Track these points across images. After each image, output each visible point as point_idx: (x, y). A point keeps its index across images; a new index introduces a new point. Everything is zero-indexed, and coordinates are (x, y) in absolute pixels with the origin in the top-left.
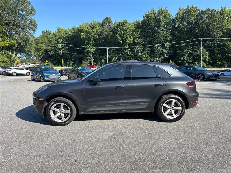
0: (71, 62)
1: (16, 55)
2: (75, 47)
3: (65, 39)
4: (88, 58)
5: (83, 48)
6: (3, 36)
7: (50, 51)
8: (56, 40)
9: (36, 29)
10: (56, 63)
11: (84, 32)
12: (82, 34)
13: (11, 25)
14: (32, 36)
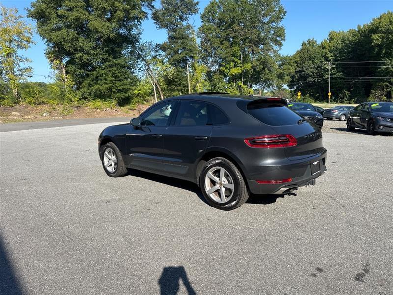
0: (347, 93)
1: (251, 86)
2: (358, 65)
3: (341, 51)
4: (383, 84)
5: (375, 64)
6: (236, 60)
7: (311, 76)
8: (323, 56)
9: (283, 42)
10: (319, 96)
11: (381, 32)
12: (376, 37)
13: (247, 41)
14: (276, 55)
